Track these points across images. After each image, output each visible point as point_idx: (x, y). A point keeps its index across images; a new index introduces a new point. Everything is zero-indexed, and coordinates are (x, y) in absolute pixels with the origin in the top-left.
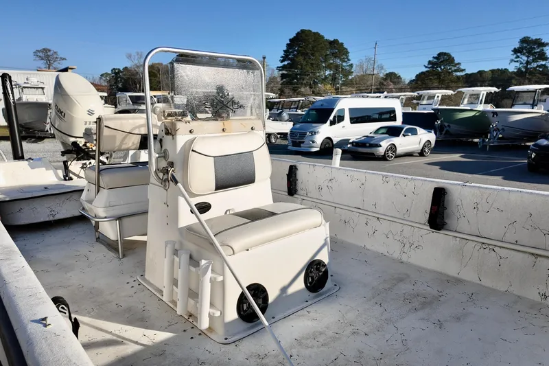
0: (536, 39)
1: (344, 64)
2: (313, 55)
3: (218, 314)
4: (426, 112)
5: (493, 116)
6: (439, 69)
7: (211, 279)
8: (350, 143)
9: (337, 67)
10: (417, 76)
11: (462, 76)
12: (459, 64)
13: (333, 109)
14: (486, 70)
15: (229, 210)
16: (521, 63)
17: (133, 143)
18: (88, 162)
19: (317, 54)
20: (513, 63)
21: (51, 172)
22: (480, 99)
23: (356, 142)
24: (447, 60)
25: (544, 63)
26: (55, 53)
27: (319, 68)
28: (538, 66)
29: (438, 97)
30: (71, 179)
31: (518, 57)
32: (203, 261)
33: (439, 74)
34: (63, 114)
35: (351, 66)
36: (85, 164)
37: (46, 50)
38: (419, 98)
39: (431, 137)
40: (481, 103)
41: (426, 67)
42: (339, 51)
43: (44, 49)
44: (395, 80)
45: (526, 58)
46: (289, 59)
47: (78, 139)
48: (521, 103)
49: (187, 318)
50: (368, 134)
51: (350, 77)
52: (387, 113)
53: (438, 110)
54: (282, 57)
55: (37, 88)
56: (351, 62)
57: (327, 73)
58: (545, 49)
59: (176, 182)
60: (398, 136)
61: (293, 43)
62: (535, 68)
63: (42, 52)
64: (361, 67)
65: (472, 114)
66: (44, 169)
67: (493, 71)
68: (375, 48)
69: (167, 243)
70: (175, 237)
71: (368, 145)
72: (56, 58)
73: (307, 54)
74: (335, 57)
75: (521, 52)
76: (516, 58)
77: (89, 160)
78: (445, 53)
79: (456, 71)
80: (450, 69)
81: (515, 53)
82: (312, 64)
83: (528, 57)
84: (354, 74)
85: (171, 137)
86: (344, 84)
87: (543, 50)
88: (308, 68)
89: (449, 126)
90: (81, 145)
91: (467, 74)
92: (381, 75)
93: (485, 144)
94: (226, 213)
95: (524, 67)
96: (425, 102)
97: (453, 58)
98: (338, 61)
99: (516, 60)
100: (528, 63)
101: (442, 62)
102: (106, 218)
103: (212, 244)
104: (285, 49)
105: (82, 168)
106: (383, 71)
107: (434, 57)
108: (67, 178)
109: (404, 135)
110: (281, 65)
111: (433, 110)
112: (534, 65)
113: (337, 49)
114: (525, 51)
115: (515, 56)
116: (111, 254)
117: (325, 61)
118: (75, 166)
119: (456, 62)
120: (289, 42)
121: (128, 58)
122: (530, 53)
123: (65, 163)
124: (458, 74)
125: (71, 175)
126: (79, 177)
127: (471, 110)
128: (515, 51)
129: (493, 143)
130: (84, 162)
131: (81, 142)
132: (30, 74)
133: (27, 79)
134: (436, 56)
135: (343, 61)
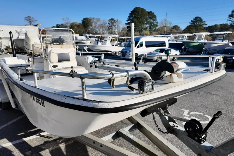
1: (154, 22)
2: (141, 18)
5: (204, 45)
6: (196, 24)
9: (151, 23)
12: (204, 22)
13: (138, 42)
14: (218, 24)
16: (232, 21)
19: (142, 18)
21: (24, 61)
22: (202, 37)
24: (199, 20)
26: (33, 18)
27: (143, 24)
29: (186, 36)
30: (30, 63)
31: (231, 19)
33: (196, 26)
35: (157, 23)
37: (29, 17)
39: (177, 53)
40: (202, 39)
41: (190, 23)
42: (152, 16)
43: (28, 17)
44: (177, 29)
46: (131, 20)
47: (31, 51)
51: (157, 28)
53: (185, 42)
54: (128, 19)
56: (157, 21)
57: (147, 26)
61: (132, 13)
66: (22, 60)
67: (221, 25)
68: (166, 15)
72: (33, 20)
73: (138, 18)
74: (151, 19)
75: (232, 17)
78: (199, 17)
79: (203, 25)
80: (201, 24)
82: (140, 22)
84: (159, 26)
85: (47, 48)
86: (154, 31)
88: (138, 24)
92: (171, 27)
95: (233, 23)
96: (180, 39)
97: (202, 19)
98: (152, 20)
99: (230, 20)
101: (197, 21)
104: (129, 15)
106: (171, 25)
110: (127, 22)
113: (151, 15)
115: (229, 18)
117: (146, 21)
120: (130, 13)
121: (63, 20)
123: (28, 58)
124: (204, 26)
127: (198, 42)
128: (230, 16)
132: (22, 27)
133: (21, 30)
134: (194, 18)
135: (154, 20)
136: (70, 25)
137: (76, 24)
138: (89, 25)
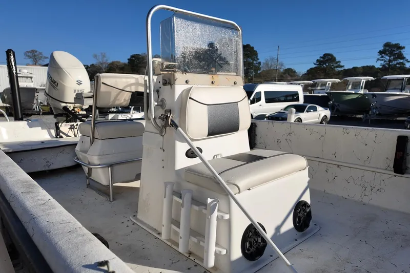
0: (396, 44)
1: (255, 62)
3: (224, 252)
4: (320, 95)
5: (373, 98)
6: (325, 65)
7: (217, 217)
8: (266, 117)
9: (249, 64)
10: (308, 71)
11: (341, 71)
12: (339, 62)
13: (253, 92)
14: (358, 67)
15: (216, 155)
16: (385, 62)
17: (125, 99)
18: (75, 124)
20: (379, 61)
21: (45, 131)
22: (361, 85)
23: (271, 117)
24: (330, 59)
25: (402, 61)
26: (40, 53)
28: (397, 64)
29: (329, 84)
30: (61, 137)
31: (382, 57)
32: (209, 199)
33: (324, 70)
34: (56, 84)
35: (260, 63)
36: (73, 125)
37: (33, 51)
38: (314, 85)
39: (327, 113)
40: (362, 89)
41: (315, 64)
42: (251, 53)
43: (32, 51)
44: (292, 74)
45: (388, 58)
47: (68, 104)
48: (392, 88)
49: (187, 255)
50: (279, 111)
51: (259, 72)
52: (290, 96)
53: (330, 93)
55: (27, 77)
56: (259, 61)
58: (402, 51)
59: (177, 127)
60: (303, 112)
62: (395, 65)
63: (31, 53)
64: (267, 64)
65: (356, 96)
66: (40, 128)
67: (363, 67)
68: (278, 50)
69: (166, 184)
70: (172, 178)
71: (280, 118)
72: (41, 57)
74: (248, 57)
75: (385, 53)
76: (381, 57)
77: (76, 122)
78: (329, 54)
79: (337, 67)
80: (333, 65)
81: (380, 54)
83: (390, 57)
84: (262, 70)
85: (169, 86)
86: (256, 76)
87: (400, 52)
89: (338, 105)
90: (70, 109)
91: (344, 69)
92: (282, 70)
93: (367, 118)
94: (214, 158)
95: (387, 64)
96: (319, 88)
97: (335, 58)
98: (250, 60)
99: (381, 59)
100: (390, 61)
101: (326, 60)
102: (99, 165)
103: (218, 183)
105: (71, 128)
106: (283, 67)
107: (320, 57)
108: (58, 137)
109: (307, 111)
111: (326, 93)
112: (394, 63)
113: (249, 51)
114: (387, 53)
115: (380, 56)
116: (102, 198)
118: (65, 127)
119: (337, 60)
121: (94, 57)
122: (391, 54)
123: (57, 124)
124: (339, 69)
125: (61, 134)
126: (67, 136)
127: (355, 94)
128: (381, 52)
129: (373, 117)
130: (72, 123)
131: (71, 107)
132: (22, 68)
133: (20, 71)
134: (322, 56)
135: (253, 59)
136: (107, 66)
137: (118, 64)
138: (140, 67)
